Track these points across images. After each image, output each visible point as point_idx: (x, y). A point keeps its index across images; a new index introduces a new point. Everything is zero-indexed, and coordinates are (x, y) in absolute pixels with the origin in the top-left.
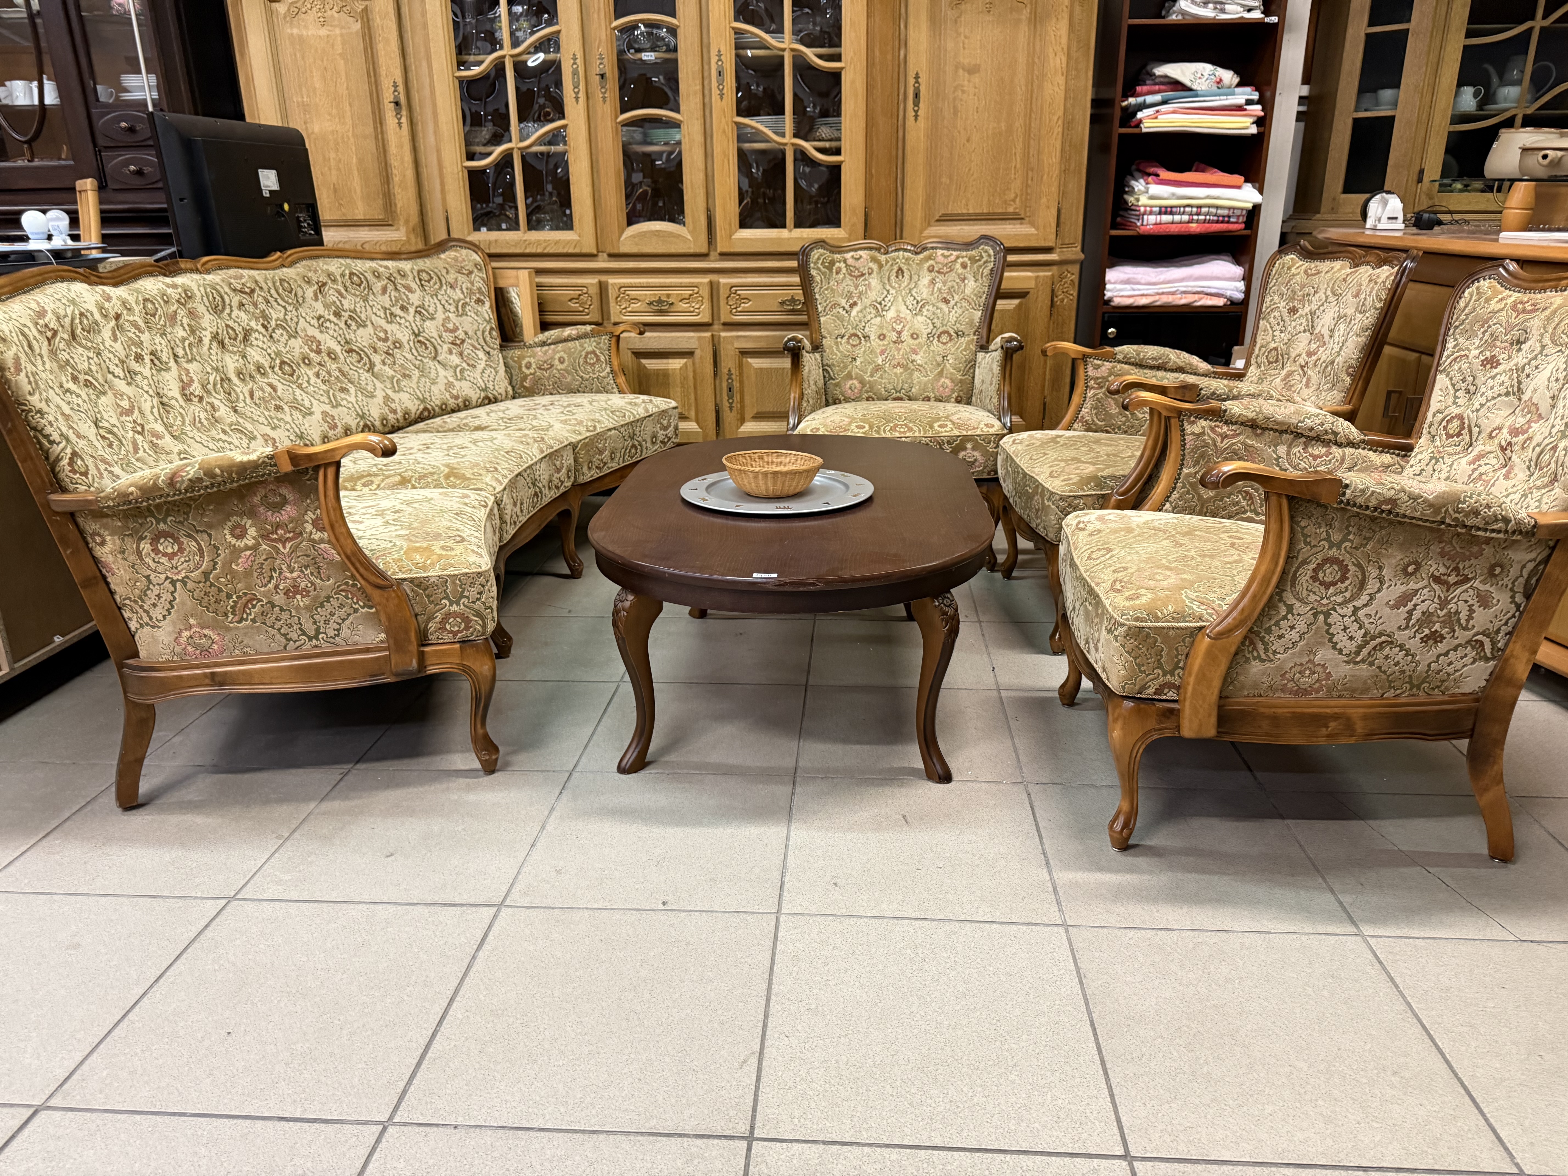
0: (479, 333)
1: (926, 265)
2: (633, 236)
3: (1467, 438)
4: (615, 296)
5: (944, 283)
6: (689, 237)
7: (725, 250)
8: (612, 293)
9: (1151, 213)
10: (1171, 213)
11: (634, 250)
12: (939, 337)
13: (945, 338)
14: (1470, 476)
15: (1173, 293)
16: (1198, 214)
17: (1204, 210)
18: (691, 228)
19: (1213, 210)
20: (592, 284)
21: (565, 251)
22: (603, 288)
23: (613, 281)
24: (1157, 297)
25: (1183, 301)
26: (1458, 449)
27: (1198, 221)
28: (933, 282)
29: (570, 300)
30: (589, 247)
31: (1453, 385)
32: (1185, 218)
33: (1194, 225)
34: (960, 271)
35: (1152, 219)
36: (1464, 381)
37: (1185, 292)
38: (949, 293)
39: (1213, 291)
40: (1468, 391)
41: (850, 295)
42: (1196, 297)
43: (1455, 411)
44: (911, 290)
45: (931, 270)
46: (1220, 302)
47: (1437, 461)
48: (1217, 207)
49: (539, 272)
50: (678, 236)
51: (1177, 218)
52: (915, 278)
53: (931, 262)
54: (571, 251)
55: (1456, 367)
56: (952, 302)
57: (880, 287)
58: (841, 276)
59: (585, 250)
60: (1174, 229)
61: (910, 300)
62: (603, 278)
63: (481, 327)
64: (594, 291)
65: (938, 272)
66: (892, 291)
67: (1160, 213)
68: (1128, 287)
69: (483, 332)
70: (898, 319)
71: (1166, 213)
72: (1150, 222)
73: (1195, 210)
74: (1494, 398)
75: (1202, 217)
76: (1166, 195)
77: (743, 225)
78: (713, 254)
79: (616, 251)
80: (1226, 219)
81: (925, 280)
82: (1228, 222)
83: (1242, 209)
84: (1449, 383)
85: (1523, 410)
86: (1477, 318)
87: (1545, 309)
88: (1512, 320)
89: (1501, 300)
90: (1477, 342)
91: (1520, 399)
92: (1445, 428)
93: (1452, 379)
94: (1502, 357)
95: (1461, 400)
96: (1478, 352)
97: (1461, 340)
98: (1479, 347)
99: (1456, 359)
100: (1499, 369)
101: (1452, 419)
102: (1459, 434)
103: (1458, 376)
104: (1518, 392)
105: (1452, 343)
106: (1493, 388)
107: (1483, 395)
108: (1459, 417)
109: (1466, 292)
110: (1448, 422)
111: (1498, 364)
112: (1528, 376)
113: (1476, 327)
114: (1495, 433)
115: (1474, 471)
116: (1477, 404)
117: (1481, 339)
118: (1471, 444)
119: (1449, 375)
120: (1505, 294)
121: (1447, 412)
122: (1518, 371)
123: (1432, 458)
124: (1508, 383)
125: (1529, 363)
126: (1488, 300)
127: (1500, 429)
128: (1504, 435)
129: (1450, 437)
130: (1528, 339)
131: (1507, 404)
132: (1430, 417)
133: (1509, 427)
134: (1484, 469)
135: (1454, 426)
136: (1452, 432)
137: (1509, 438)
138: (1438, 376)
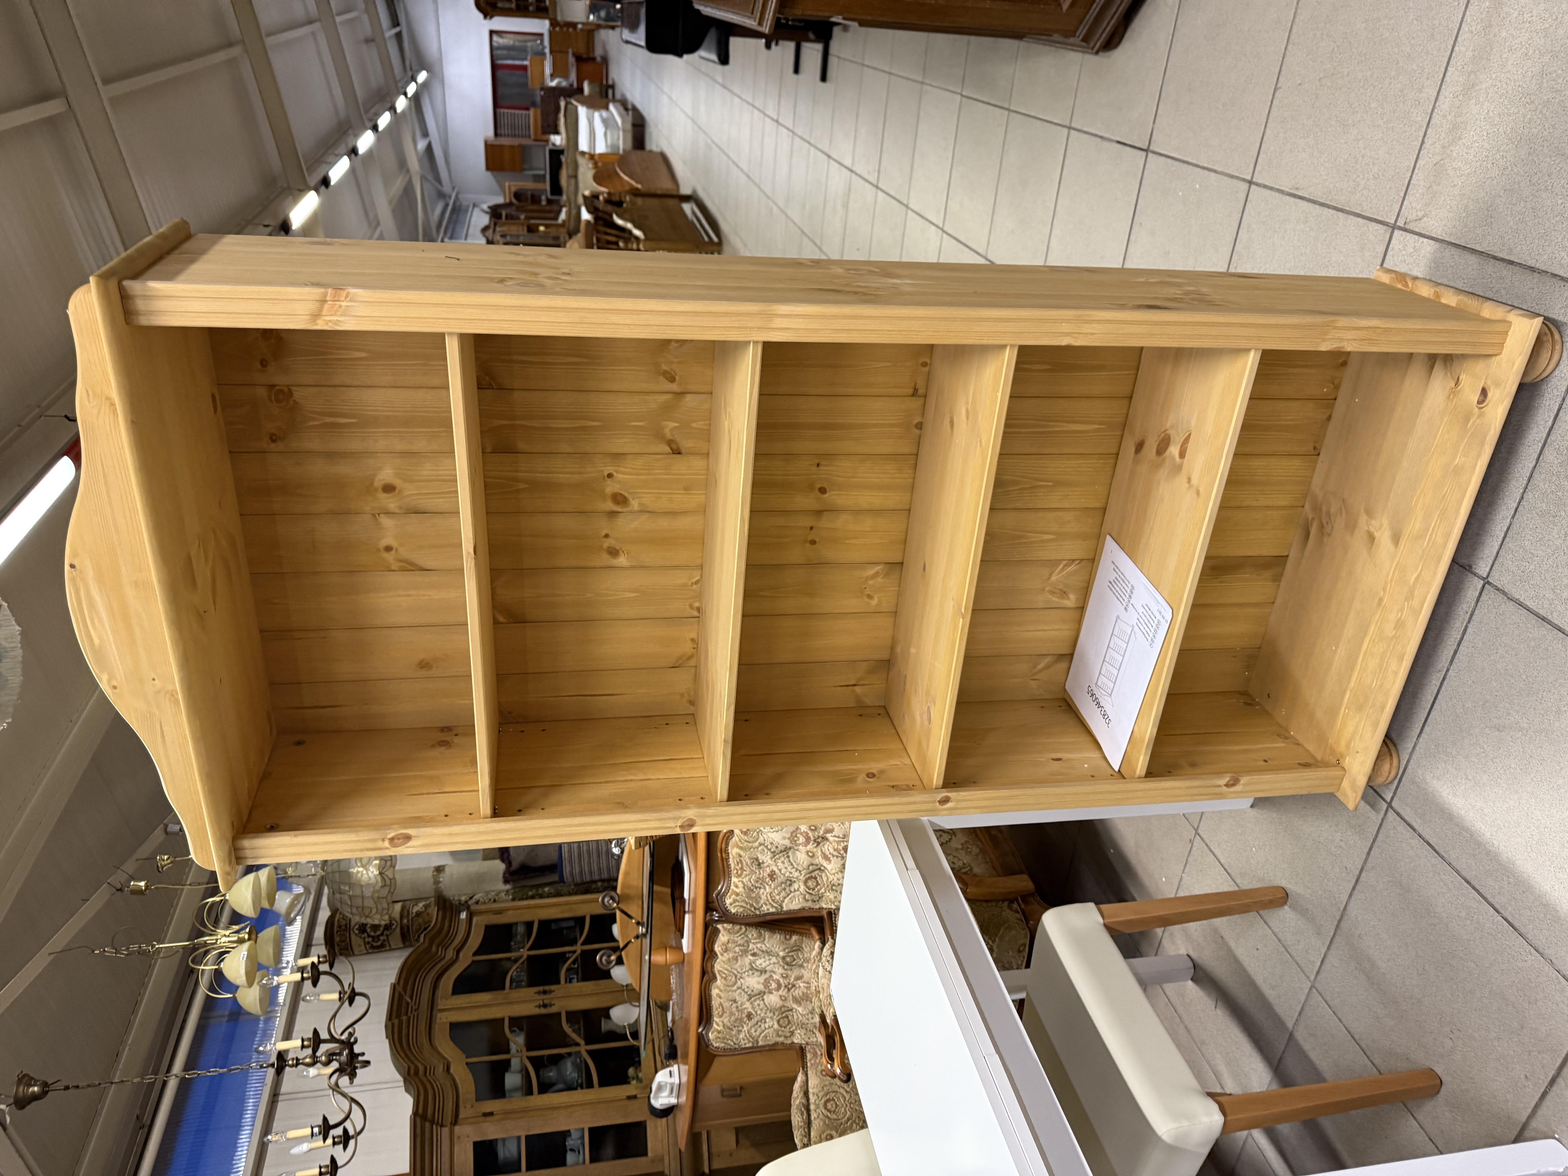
3: (816, 872)
14: (837, 857)
26: (823, 875)
31: (788, 895)
36: (784, 889)
40: (790, 885)
43: (802, 887)
47: (833, 885)
55: (778, 897)
74: (792, 864)
84: (787, 899)
85: (796, 841)
86: (748, 897)
87: (740, 856)
88: (747, 873)
89: (737, 886)
90: (762, 890)
91: (790, 848)
92: (813, 889)
93: (785, 898)
94: (768, 870)
95: (796, 886)
96: (767, 887)
97: (762, 902)
98: (765, 888)
99: (773, 900)
100: (775, 869)
101: (808, 887)
102: (815, 878)
103: (783, 894)
104: (786, 850)
105: (765, 908)
106: (786, 868)
107: (791, 873)
108: (805, 882)
109: (733, 911)
110: (809, 889)
111: (772, 871)
112: (777, 847)
113: (754, 895)
114: (811, 854)
115: (833, 856)
116: (797, 874)
117: (760, 888)
118: (820, 869)
119: (783, 901)
120: (732, 887)
121: (805, 893)
122: (774, 856)
123: (832, 890)
124: (782, 859)
125: (770, 850)
126: (737, 894)
127: (807, 852)
128: (810, 847)
129: (818, 884)
130: (757, 859)
131: (794, 854)
132: (809, 904)
133: (806, 846)
134: (831, 850)
135: (811, 883)
136: (815, 884)
137: (812, 842)
138: (785, 909)
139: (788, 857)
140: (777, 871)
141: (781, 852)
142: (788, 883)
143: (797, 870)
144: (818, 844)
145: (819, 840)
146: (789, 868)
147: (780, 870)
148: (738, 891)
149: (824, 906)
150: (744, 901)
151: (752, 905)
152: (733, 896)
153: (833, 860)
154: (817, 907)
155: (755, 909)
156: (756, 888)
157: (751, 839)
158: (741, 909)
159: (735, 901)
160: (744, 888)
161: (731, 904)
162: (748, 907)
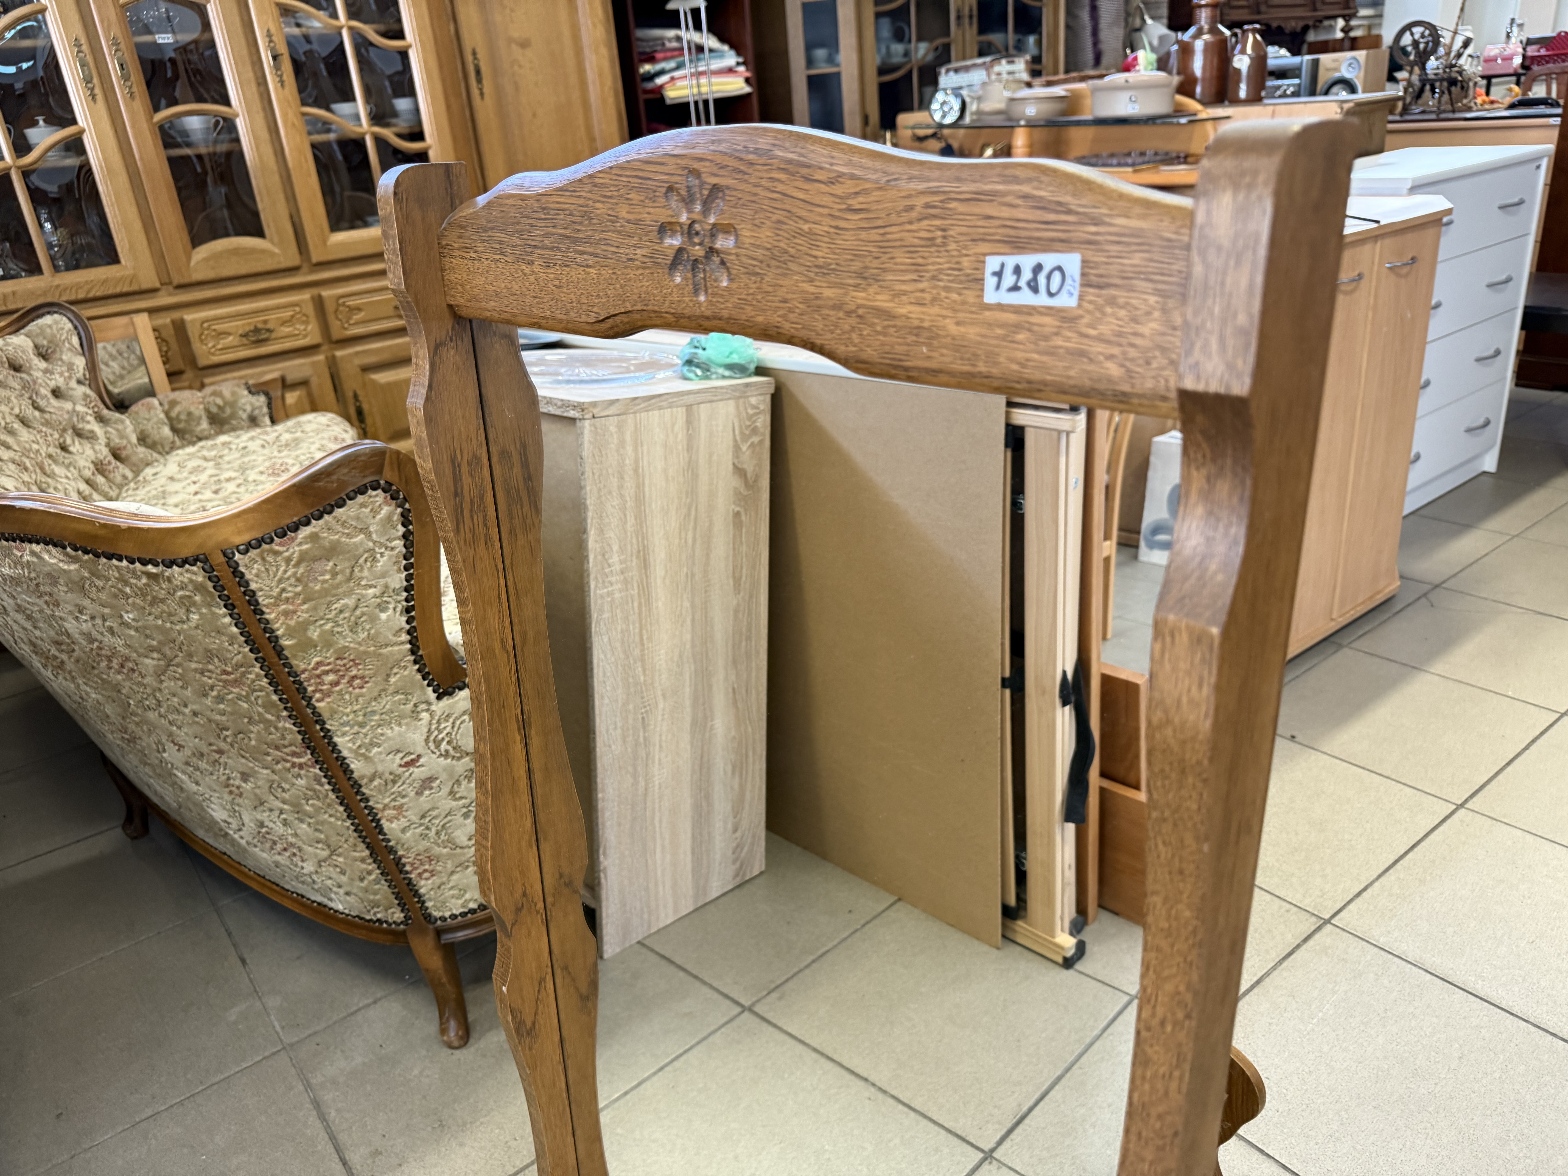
2: (206, 260)
4: (197, 334)
6: (276, 250)
7: (322, 259)
8: (193, 332)
11: (211, 275)
18: (276, 240)
20: (166, 327)
21: (119, 290)
22: (179, 327)
23: (190, 317)
30: (149, 279)
50: (263, 251)
54: (126, 289)
59: (146, 285)
62: (176, 315)
64: (170, 334)
77: (336, 226)
78: (307, 266)
79: (185, 280)
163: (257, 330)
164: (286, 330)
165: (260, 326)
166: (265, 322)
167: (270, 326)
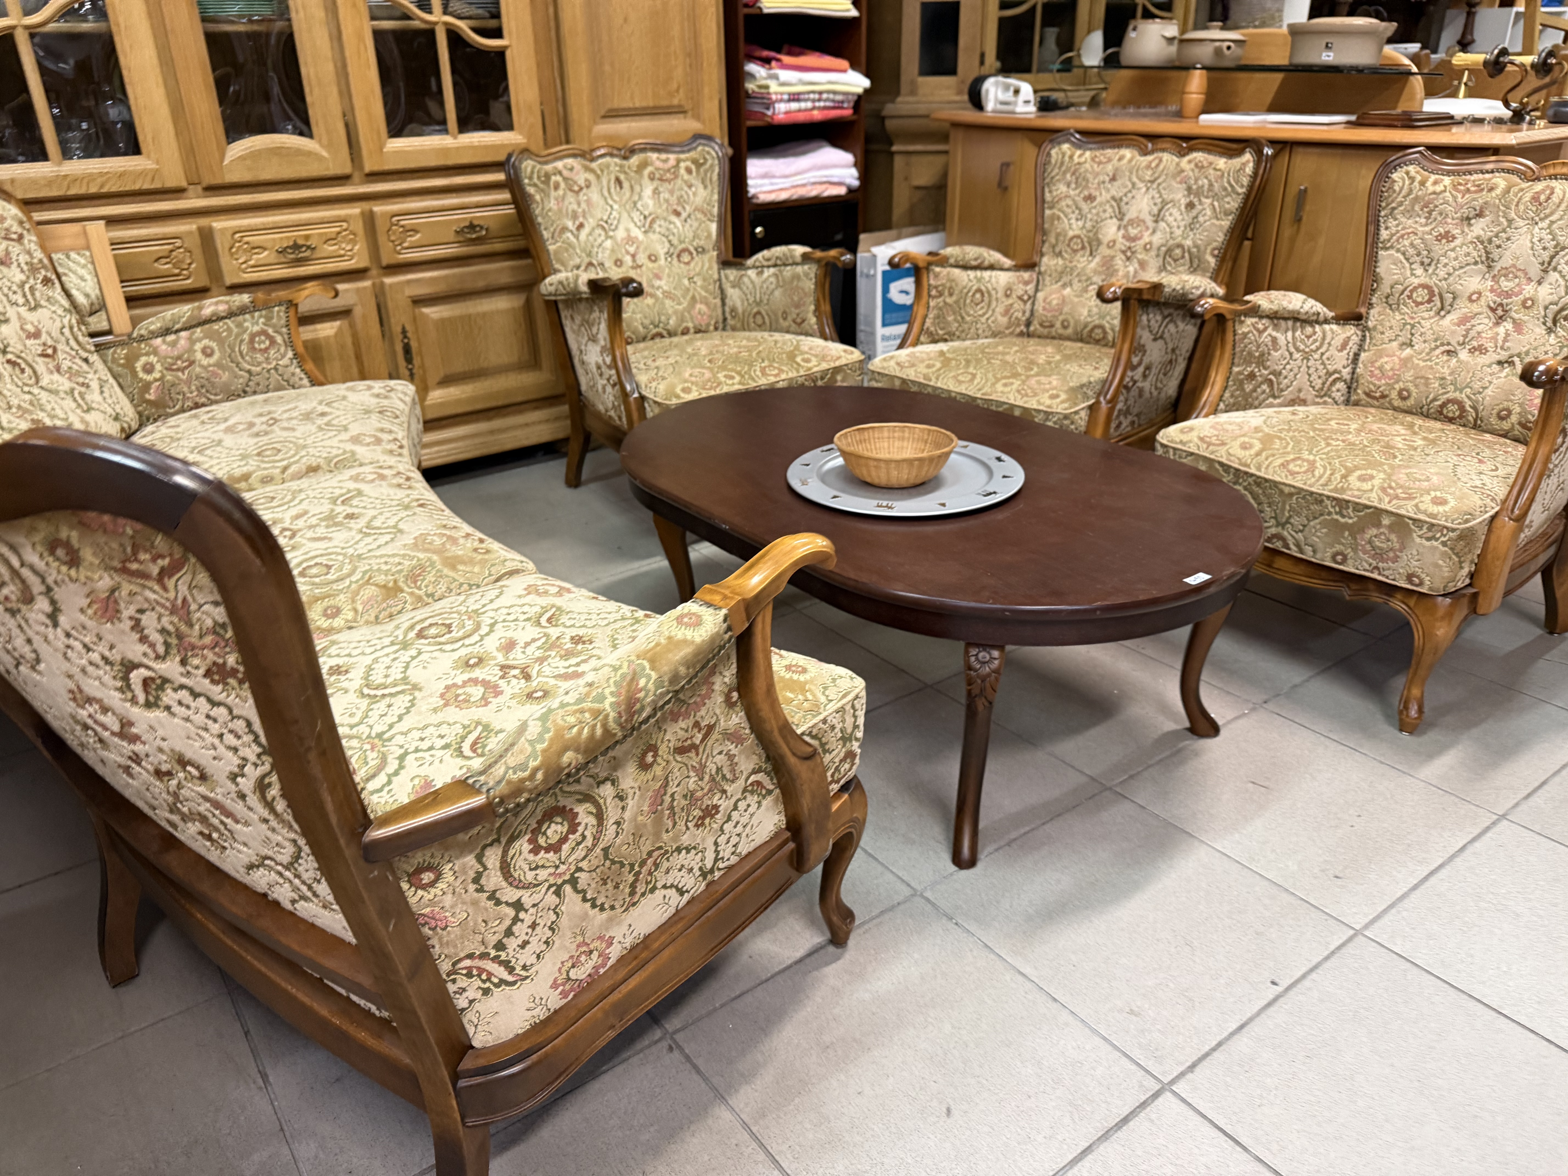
0: (66, 331)
1: (646, 172)
2: (242, 158)
3: (1439, 304)
4: (227, 246)
5: (672, 192)
6: (325, 154)
7: (376, 168)
8: (221, 244)
9: (781, 101)
10: (798, 100)
11: (247, 177)
12: (679, 256)
13: (686, 258)
14: (1465, 336)
15: (804, 185)
16: (819, 100)
17: (825, 96)
18: (325, 141)
19: (831, 96)
20: (190, 233)
21: (137, 187)
22: (207, 237)
23: (219, 225)
24: (793, 191)
25: (814, 193)
26: (1432, 313)
27: (819, 108)
28: (656, 192)
29: (157, 260)
30: (175, 176)
31: (1407, 259)
32: (809, 105)
33: (815, 112)
34: (686, 177)
35: (781, 107)
36: (1419, 254)
37: (814, 183)
38: (679, 203)
39: (835, 180)
40: (1422, 263)
41: (575, 216)
42: (824, 187)
43: (1416, 281)
44: (635, 203)
45: (652, 178)
46: (842, 191)
47: (1413, 326)
48: (835, 93)
49: (112, 221)
50: (309, 154)
51: (803, 105)
52: (637, 188)
53: (650, 169)
54: (147, 186)
55: (1404, 243)
56: (684, 215)
57: (602, 202)
58: (561, 192)
59: (171, 183)
60: (801, 118)
61: (636, 216)
62: (204, 222)
63: (66, 321)
64: (194, 243)
65: (661, 179)
66: (616, 207)
67: (790, 100)
68: (766, 181)
69: (71, 328)
70: (630, 240)
71: (794, 100)
72: (782, 111)
73: (817, 96)
74: (1461, 267)
75: (822, 104)
76: (794, 81)
77: (396, 131)
78: (357, 177)
79: (218, 181)
80: (839, 106)
81: (648, 191)
82: (842, 108)
83: (853, 94)
84: (1402, 257)
85: (1505, 276)
86: (1417, 199)
87: (1491, 190)
88: (1460, 200)
89: (1435, 183)
90: (1423, 221)
91: (1489, 267)
92: (1409, 297)
93: (1404, 254)
94: (1456, 232)
95: (1419, 271)
96: (1427, 229)
97: (1403, 220)
98: (1426, 225)
99: (1402, 236)
100: (1457, 242)
101: (1415, 288)
102: (1429, 301)
103: (1411, 251)
104: (1489, 261)
105: (1392, 223)
106: (1456, 259)
107: (1445, 265)
108: (1424, 286)
109: (1395, 176)
110: (1411, 291)
111: (1454, 238)
112: (1499, 247)
113: (1417, 208)
114: (1474, 297)
115: (1468, 331)
116: (1442, 273)
117: (1427, 218)
118: (1442, 309)
119: (1398, 251)
120: (1433, 177)
121: (1407, 283)
122: (1482, 243)
123: (1405, 324)
124: (1475, 254)
125: (1497, 236)
126: (1423, 183)
127: (1480, 293)
128: (1490, 298)
129: (1418, 304)
130: (1480, 215)
131: (1479, 272)
132: (1385, 288)
133: (1492, 290)
134: (1479, 328)
135: (1421, 295)
136: (1419, 300)
137: (1498, 300)
138: (1381, 253)
139: (1476, 263)
140: (1452, 245)
141: (1487, 253)
142: (1427, 261)
143: (1449, 274)
144: (1493, 310)
145: (1500, 312)
146: (1456, 264)
147: (1453, 250)
148: (1428, 184)
149: (1372, 312)
150: (1410, 191)
151: (1401, 204)
152: (1419, 178)
153: (1461, 330)
154: (1374, 300)
155: (1394, 209)
156: (1430, 213)
157: (1522, 207)
158: (1397, 188)
159: (1412, 179)
160: (1434, 193)
161: (1407, 173)
162: (1400, 199)
163: (296, 247)
164: (330, 249)
165: (300, 242)
166: (307, 237)
167: (312, 242)
